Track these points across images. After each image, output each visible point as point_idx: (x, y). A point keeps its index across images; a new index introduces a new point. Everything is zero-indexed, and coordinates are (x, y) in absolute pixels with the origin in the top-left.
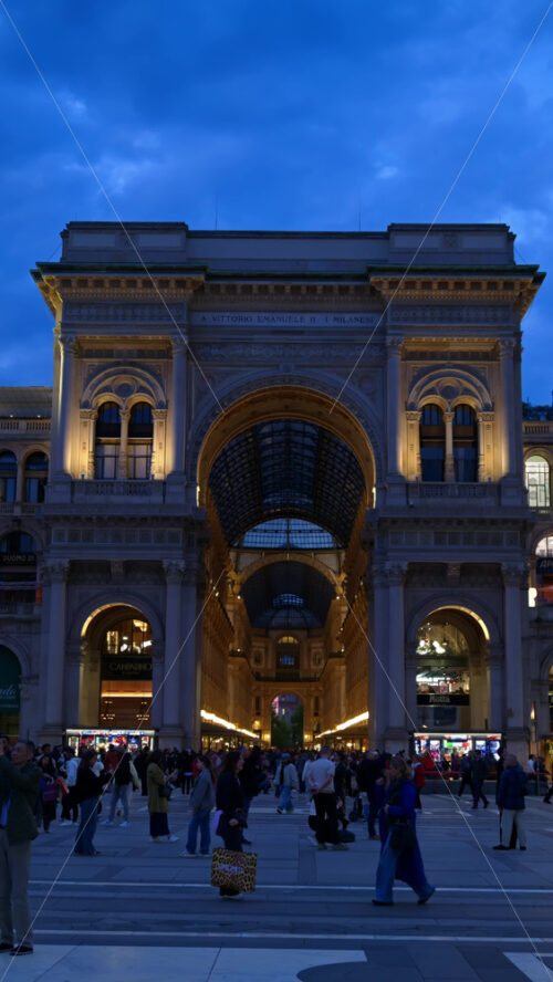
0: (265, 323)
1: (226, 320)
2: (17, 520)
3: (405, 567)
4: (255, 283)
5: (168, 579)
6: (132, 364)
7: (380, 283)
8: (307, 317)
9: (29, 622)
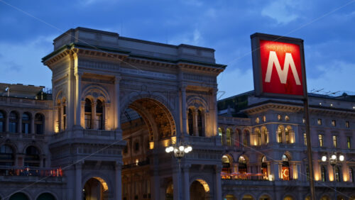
0: (141, 74)
1: (128, 71)
2: (34, 141)
3: (190, 166)
4: (141, 59)
5: (117, 168)
6: (98, 85)
7: (181, 65)
8: (154, 73)
9: (61, 184)
